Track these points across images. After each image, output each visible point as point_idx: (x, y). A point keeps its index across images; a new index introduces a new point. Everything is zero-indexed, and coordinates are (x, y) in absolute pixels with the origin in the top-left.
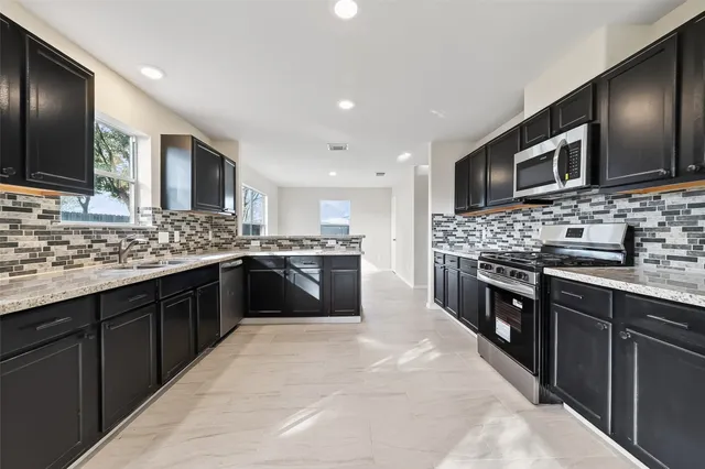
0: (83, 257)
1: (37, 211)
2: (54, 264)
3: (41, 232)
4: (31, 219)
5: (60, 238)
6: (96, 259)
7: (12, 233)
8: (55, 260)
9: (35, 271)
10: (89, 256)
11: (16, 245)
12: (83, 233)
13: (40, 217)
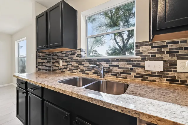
0: (89, 71)
1: (76, 55)
2: (80, 72)
3: (77, 61)
4: (74, 57)
5: (81, 63)
6: (94, 73)
7: (71, 61)
8: (80, 70)
9: (75, 73)
10: (91, 71)
11: (71, 64)
12: (89, 61)
13: (76, 56)
